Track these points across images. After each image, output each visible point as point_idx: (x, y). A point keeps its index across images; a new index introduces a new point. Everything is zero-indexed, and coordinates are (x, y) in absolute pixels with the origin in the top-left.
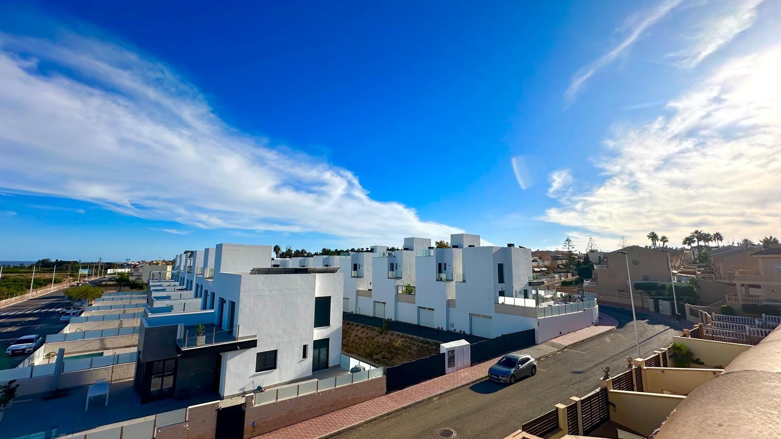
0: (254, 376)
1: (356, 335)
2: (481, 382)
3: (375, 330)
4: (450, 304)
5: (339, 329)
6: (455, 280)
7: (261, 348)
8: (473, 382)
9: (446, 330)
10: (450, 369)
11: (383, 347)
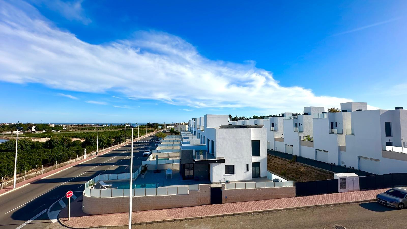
0: (224, 176)
1: (275, 162)
2: (370, 203)
3: (286, 160)
4: (340, 149)
5: (266, 158)
6: (345, 133)
7: (227, 163)
8: (362, 201)
9: (338, 165)
10: (342, 190)
11: (293, 170)
